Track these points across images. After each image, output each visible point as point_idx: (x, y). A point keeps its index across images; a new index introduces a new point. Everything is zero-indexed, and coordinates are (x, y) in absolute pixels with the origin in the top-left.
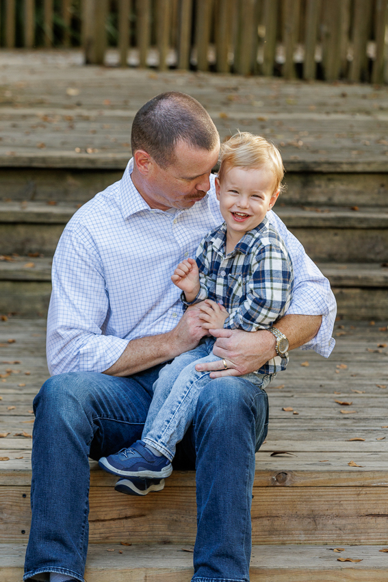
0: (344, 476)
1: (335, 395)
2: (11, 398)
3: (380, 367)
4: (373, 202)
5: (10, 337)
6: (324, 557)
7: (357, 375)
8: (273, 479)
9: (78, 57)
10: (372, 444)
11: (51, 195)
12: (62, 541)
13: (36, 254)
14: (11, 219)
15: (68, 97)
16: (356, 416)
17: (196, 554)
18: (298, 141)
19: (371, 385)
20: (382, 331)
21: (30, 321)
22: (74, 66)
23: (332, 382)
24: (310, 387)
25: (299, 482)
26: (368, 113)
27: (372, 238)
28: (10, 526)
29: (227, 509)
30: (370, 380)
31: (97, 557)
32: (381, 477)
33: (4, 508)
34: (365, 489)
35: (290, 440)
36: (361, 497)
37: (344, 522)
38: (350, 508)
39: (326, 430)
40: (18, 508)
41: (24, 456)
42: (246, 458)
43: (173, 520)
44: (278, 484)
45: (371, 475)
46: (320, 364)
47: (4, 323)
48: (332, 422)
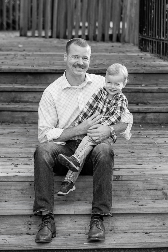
0: (139, 177)
1: (128, 149)
2: (19, 152)
3: (141, 139)
4: (132, 83)
5: (13, 131)
6: (134, 204)
7: (134, 142)
8: (115, 178)
9: (18, 34)
10: (145, 165)
11: (22, 82)
12: (46, 200)
13: (18, 102)
14: (10, 90)
15: (20, 48)
16: (137, 156)
17: (93, 204)
18: (104, 62)
19: (140, 145)
20: (138, 127)
21: (18, 125)
22: (16, 37)
23: (126, 145)
24: (119, 146)
25: (124, 179)
26: (123, 53)
27: (132, 95)
28: (26, 195)
29: (105, 189)
30: (139, 144)
31: (57, 205)
32: (151, 177)
33: (24, 189)
34: (146, 181)
35: (117, 164)
36: (145, 184)
37: (139, 192)
38: (141, 187)
39: (129, 161)
40: (28, 189)
41: (29, 171)
42: (111, 172)
43: (81, 192)
44: (117, 180)
45: (148, 176)
46: (120, 139)
47: (9, 126)
48: (130, 158)
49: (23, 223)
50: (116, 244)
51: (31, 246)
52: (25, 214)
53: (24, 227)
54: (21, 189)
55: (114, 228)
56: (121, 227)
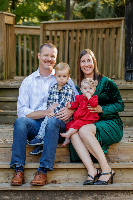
12: (19, 157)
28: (8, 158)
33: (6, 153)
42: (55, 138)
49: (4, 175)
50: (67, 187)
51: (6, 187)
52: (4, 168)
53: (4, 178)
54: (4, 153)
55: (69, 179)
56: (74, 179)
